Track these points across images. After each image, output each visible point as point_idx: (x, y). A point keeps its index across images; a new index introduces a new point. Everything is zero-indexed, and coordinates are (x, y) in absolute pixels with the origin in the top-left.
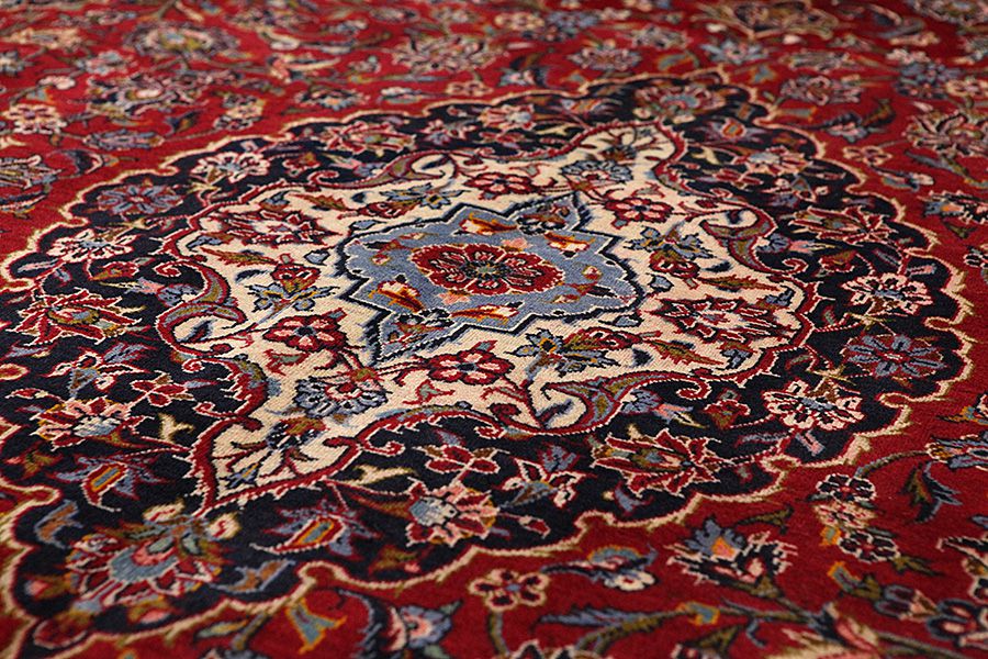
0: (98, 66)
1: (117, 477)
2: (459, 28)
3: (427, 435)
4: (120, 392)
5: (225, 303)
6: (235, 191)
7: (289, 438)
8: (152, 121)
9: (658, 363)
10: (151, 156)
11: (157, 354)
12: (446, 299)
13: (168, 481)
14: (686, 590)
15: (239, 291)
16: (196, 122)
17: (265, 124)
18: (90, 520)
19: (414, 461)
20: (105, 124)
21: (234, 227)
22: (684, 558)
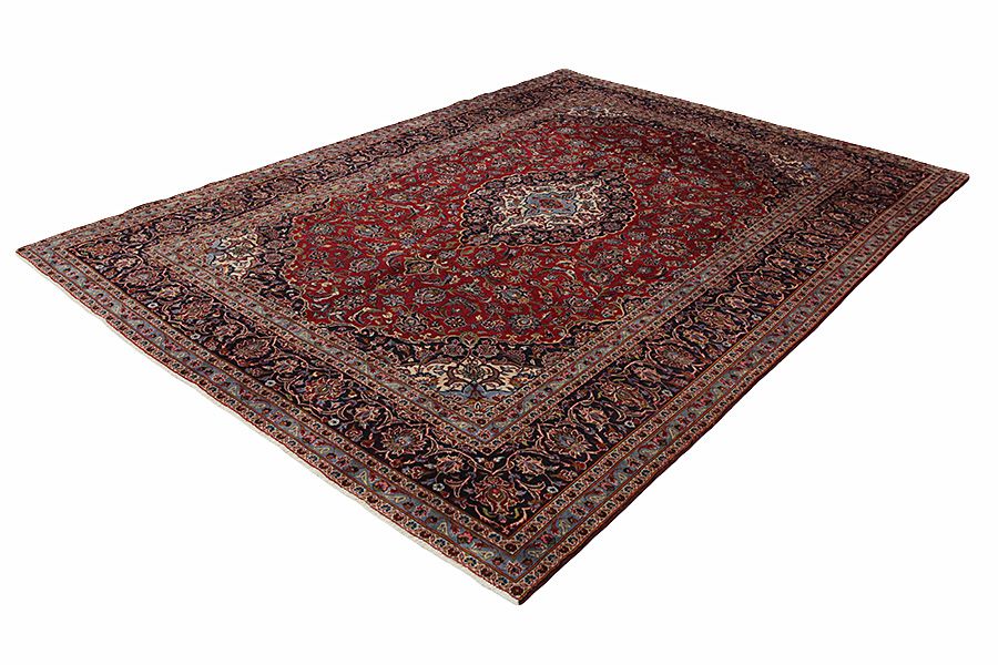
0: (496, 156)
1: (479, 228)
2: (575, 153)
3: (527, 228)
4: (482, 216)
5: (503, 205)
6: (512, 185)
7: (505, 226)
8: (503, 169)
9: (572, 223)
10: (500, 176)
11: (489, 211)
12: (541, 208)
13: (485, 229)
14: (554, 252)
15: (507, 204)
16: (511, 170)
17: (524, 172)
18: (473, 233)
19: (523, 232)
20: (494, 169)
21: (510, 192)
22: (556, 249)
